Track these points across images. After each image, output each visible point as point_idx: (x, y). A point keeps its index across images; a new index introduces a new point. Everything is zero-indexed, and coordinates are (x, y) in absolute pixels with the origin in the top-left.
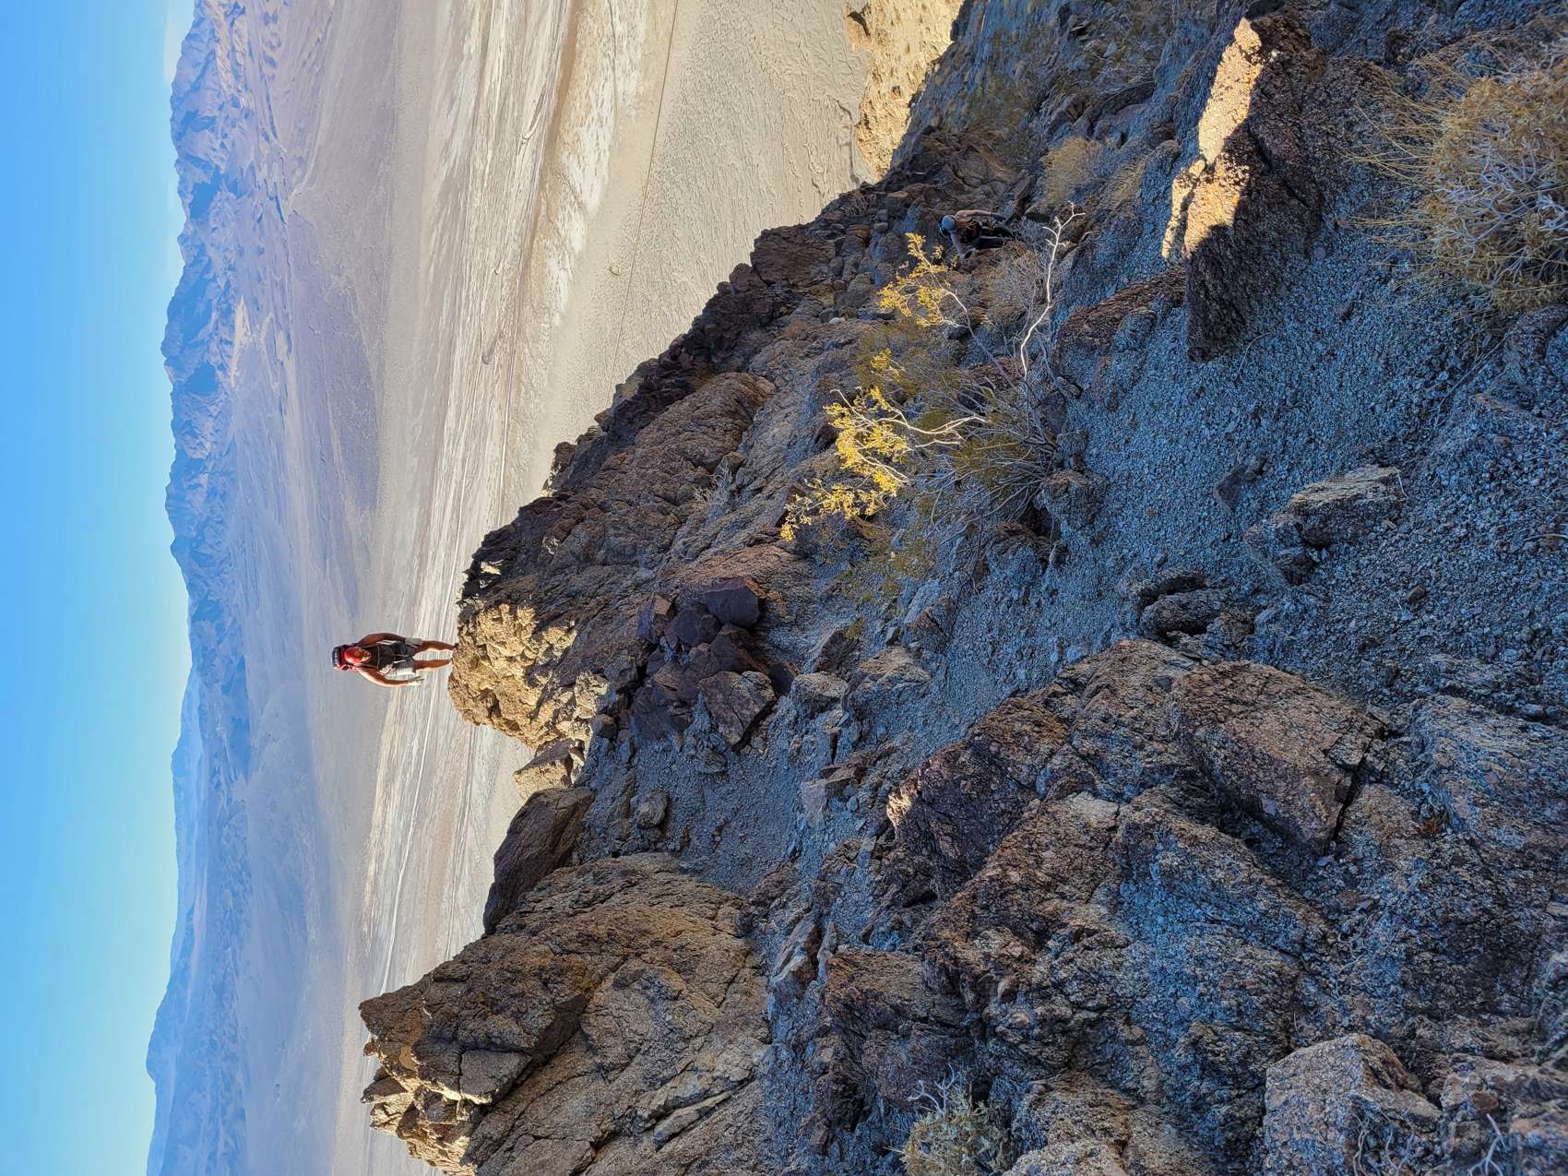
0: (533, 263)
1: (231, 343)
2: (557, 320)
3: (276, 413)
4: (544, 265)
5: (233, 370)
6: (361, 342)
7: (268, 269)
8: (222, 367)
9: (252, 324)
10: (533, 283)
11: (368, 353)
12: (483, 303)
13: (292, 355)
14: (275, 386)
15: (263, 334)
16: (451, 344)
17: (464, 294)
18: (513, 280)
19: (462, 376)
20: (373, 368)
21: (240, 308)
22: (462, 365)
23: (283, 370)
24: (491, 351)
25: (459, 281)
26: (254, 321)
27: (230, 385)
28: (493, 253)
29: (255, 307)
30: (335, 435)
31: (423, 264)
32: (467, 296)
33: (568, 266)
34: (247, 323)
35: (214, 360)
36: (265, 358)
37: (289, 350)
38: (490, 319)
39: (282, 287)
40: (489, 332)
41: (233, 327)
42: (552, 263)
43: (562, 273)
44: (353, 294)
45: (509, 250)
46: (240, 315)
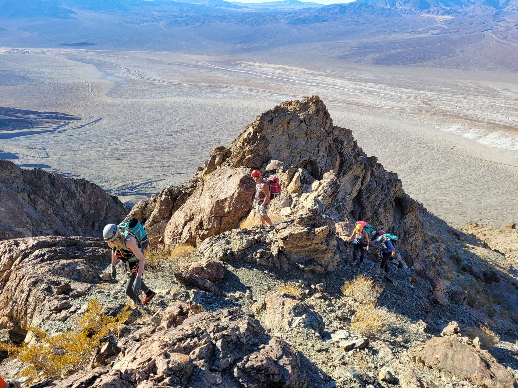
0: (460, 119)
1: (437, 14)
2: (437, 127)
3: (410, 30)
4: (458, 123)
5: (427, 15)
6: (435, 59)
7: (464, 27)
8: (428, 12)
9: (444, 21)
10: (453, 119)
11: (430, 62)
12: (445, 102)
13: (431, 35)
14: (420, 30)
15: (440, 25)
16: (431, 90)
17: (449, 95)
18: (453, 112)
19: (419, 94)
20: (424, 63)
21: (451, 17)
22: (423, 94)
23: (425, 33)
24: (427, 104)
25: (455, 93)
26: (445, 22)
27: (422, 14)
28: (464, 106)
29: (451, 22)
30: (402, 50)
31: (462, 81)
32: (448, 96)
33: (457, 131)
34: (445, 20)
35: (431, 9)
36: (431, 26)
37: (433, 34)
38: (440, 104)
39: (457, 32)
40: (435, 104)
41: (443, 15)
42: (459, 126)
43: (455, 129)
44: (452, 57)
45: (465, 111)
46: (448, 17)
